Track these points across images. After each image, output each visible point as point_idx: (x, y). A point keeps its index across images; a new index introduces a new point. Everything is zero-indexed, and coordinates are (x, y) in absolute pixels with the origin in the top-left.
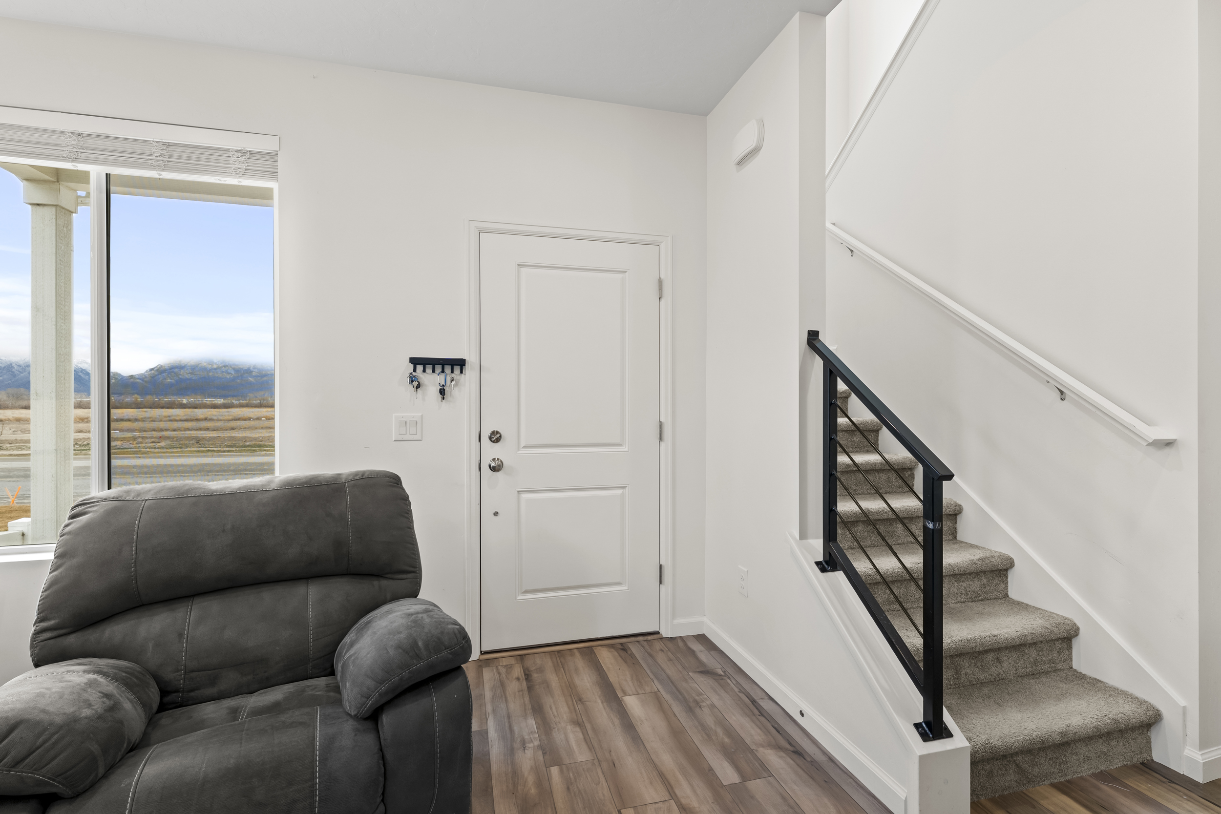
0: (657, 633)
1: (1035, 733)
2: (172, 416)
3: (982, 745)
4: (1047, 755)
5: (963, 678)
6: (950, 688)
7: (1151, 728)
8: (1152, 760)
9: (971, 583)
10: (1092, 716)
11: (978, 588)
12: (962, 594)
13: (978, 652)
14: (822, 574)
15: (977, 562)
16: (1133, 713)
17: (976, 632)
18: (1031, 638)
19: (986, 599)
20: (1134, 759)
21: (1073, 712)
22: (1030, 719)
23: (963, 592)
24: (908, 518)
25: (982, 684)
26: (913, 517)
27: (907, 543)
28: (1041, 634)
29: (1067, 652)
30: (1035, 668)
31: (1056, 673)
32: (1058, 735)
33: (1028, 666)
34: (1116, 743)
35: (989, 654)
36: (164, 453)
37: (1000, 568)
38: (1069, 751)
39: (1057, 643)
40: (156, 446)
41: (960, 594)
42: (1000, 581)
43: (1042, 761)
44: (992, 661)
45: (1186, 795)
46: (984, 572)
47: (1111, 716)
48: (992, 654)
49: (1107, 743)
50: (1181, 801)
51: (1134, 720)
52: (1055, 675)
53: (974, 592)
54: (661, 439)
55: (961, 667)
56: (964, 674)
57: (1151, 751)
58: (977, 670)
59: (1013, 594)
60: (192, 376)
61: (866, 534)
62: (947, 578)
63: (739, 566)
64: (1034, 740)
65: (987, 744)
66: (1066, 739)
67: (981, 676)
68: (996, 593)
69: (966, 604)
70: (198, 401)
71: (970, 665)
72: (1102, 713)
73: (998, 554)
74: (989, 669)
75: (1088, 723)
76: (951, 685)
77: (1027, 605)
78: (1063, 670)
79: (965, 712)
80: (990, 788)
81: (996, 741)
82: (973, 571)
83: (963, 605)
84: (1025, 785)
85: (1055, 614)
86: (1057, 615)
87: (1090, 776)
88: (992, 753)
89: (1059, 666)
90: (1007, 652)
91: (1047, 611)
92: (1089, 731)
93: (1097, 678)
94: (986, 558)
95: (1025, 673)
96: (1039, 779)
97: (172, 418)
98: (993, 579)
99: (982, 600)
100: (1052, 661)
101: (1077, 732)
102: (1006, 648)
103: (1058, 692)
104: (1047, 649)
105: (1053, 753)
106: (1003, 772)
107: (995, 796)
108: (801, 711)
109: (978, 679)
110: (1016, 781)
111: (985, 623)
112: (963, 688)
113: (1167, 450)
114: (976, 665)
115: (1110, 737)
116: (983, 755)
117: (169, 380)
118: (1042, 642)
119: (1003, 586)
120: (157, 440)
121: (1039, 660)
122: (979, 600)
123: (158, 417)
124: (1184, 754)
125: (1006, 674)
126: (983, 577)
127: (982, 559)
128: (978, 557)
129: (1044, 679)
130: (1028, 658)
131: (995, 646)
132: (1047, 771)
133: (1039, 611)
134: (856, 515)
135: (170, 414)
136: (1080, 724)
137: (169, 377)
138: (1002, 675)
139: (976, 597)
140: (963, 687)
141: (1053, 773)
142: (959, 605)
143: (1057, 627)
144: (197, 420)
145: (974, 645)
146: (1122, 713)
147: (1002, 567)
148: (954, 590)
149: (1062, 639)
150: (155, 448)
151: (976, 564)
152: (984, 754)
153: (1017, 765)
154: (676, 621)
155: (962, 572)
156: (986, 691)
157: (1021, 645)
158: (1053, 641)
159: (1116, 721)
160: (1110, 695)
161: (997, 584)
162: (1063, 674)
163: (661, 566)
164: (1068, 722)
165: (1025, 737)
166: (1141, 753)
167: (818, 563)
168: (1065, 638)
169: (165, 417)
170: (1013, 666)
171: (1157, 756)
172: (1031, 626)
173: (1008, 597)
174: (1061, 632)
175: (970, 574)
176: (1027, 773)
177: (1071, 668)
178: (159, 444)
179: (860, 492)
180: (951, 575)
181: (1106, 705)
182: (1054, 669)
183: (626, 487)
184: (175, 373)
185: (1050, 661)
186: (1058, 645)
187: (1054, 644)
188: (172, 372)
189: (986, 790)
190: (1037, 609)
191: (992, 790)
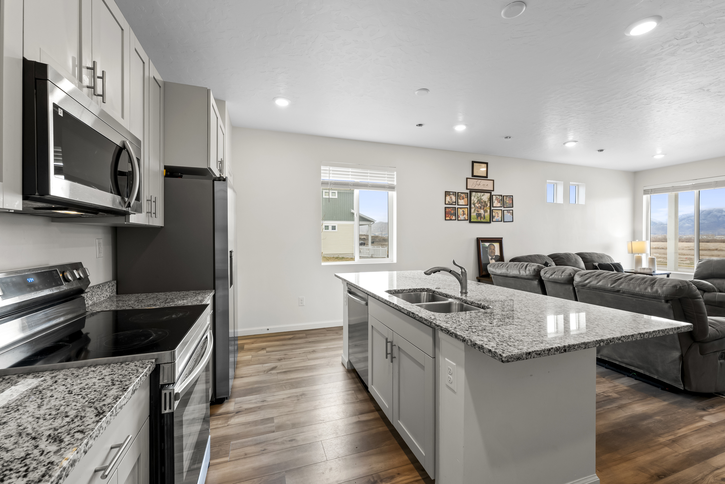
2: (691, 247)
36: (689, 266)
40: (684, 263)
60: (704, 221)
70: (710, 237)
97: (691, 248)
117: (687, 225)
120: (684, 260)
123: (681, 247)
135: (689, 246)
137: (687, 222)
144: (709, 250)
150: (683, 264)
169: (687, 247)
178: (685, 262)
184: (691, 220)
188: (689, 219)
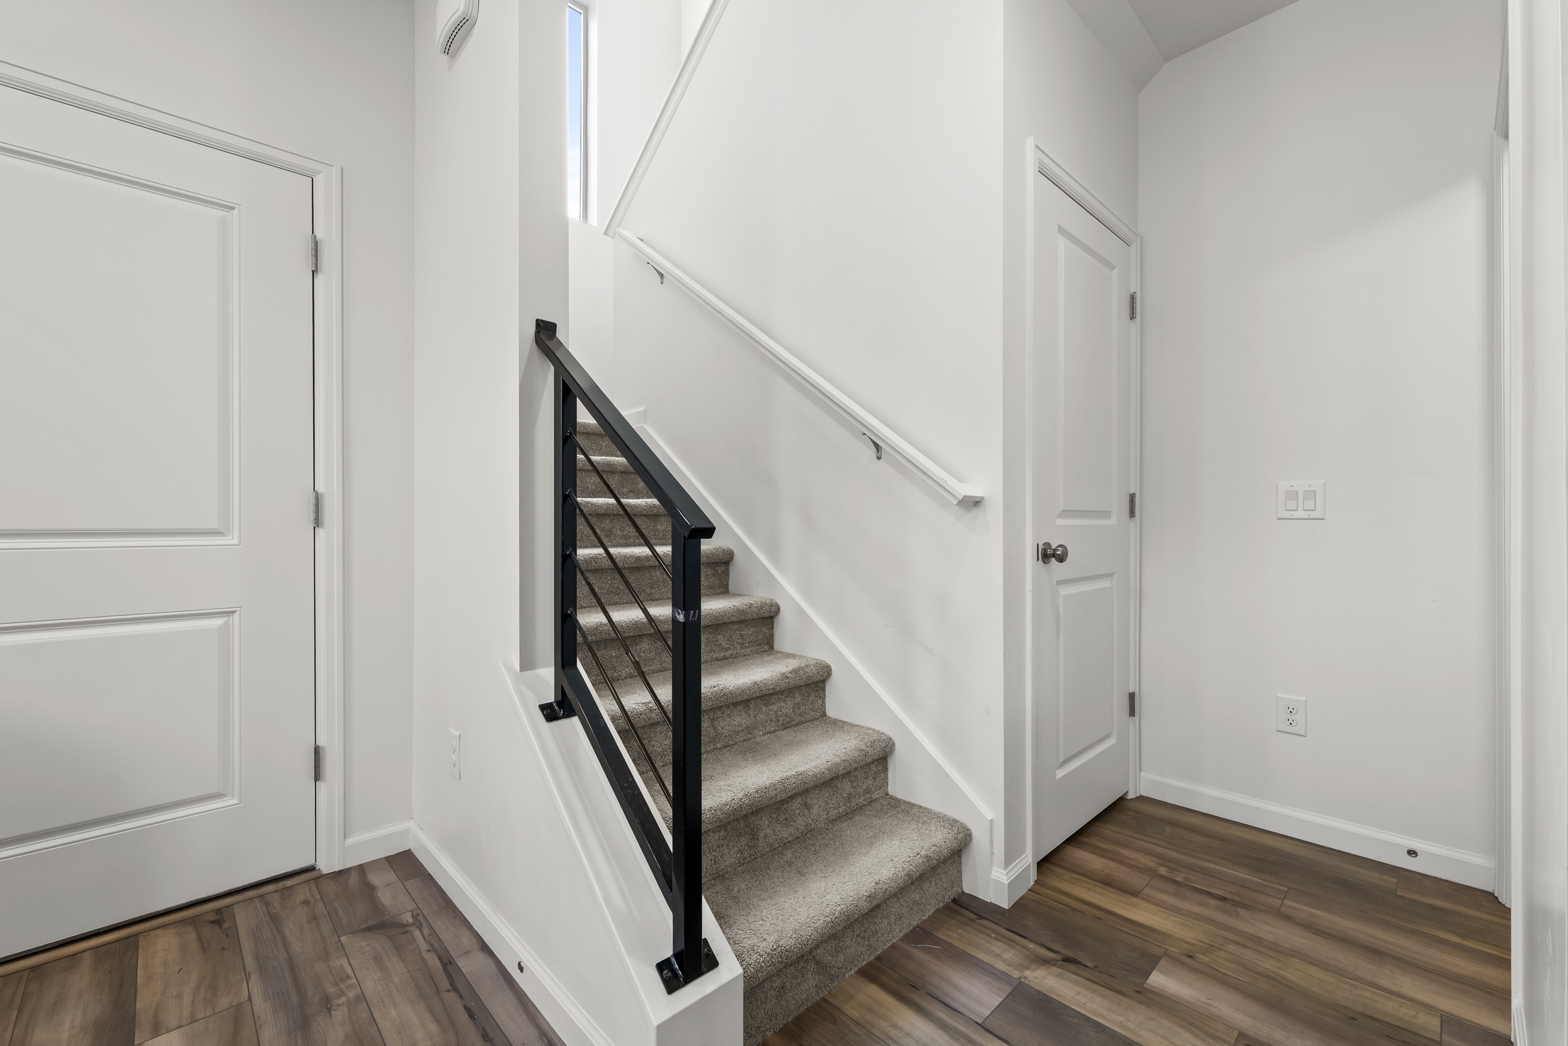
0: (311, 869)
1: (839, 908)
3: (769, 954)
4: (854, 931)
5: (761, 843)
6: (743, 864)
7: (962, 852)
8: (963, 892)
9: (782, 704)
10: (904, 860)
11: (791, 710)
12: (771, 721)
13: (781, 800)
14: (548, 724)
15: (788, 676)
16: (945, 842)
17: (778, 773)
18: (843, 767)
19: (801, 723)
20: (946, 898)
21: (884, 859)
22: (835, 887)
23: (773, 718)
24: (712, 626)
25: (786, 845)
26: (719, 624)
27: (711, 661)
28: (854, 759)
29: (883, 775)
30: (848, 805)
31: (871, 806)
32: (866, 900)
33: (841, 804)
34: (928, 885)
35: (794, 801)
37: (816, 680)
38: (879, 915)
39: (872, 766)
41: (769, 722)
42: (816, 697)
43: (849, 943)
44: (798, 808)
45: (994, 932)
46: (798, 688)
47: (923, 853)
48: (799, 800)
49: (919, 888)
50: (989, 943)
51: (946, 851)
52: (869, 810)
53: (786, 715)
54: (317, 522)
55: (758, 829)
56: (762, 837)
57: (962, 881)
58: (779, 827)
59: (832, 711)
61: (653, 654)
62: (753, 702)
63: (450, 729)
64: (836, 920)
65: (775, 949)
66: (875, 903)
67: (785, 834)
68: (812, 713)
69: (776, 733)
71: (770, 822)
72: (914, 851)
73: (814, 662)
74: (794, 822)
75: (899, 871)
76: (745, 859)
77: (844, 723)
78: (879, 799)
79: (755, 901)
80: (781, 1013)
81: (788, 942)
82: (784, 689)
83: (772, 736)
84: (828, 986)
85: (871, 729)
86: (873, 730)
87: (901, 940)
88: (782, 962)
89: (875, 796)
90: (817, 792)
91: (863, 727)
92: (899, 882)
93: (912, 802)
94: (800, 668)
95: (838, 815)
96: (844, 970)
98: (809, 695)
99: (796, 725)
100: (868, 791)
101: (887, 889)
102: (816, 787)
103: (871, 834)
104: (862, 777)
105: (861, 925)
106: (799, 981)
107: (788, 1022)
108: (519, 964)
109: (780, 839)
110: (816, 985)
111: (792, 757)
112: (760, 859)
113: (975, 511)
114: (778, 820)
115: (922, 880)
116: (769, 971)
118: (856, 769)
119: (820, 702)
121: (854, 794)
122: (793, 725)
124: (992, 877)
125: (815, 823)
126: (797, 695)
127: (795, 671)
128: (790, 668)
129: (857, 818)
130: (841, 794)
131: (801, 789)
132: (854, 955)
133: (856, 729)
134: (637, 627)
136: (891, 876)
138: (811, 824)
139: (789, 722)
140: (761, 857)
141: (861, 953)
142: (767, 737)
143: (872, 746)
145: (775, 792)
146: (934, 845)
147: (818, 678)
148: (762, 717)
149: (877, 760)
151: (788, 677)
152: (769, 969)
153: (818, 963)
154: (350, 841)
155: (770, 692)
156: (789, 854)
157: (833, 778)
158: (868, 765)
159: (928, 857)
160: (924, 823)
161: (813, 701)
162: (877, 806)
163: (317, 750)
164: (877, 877)
165: (826, 919)
166: (952, 887)
167: (543, 708)
168: (880, 759)
170: (824, 808)
171: (967, 888)
172: (844, 750)
173: (826, 715)
174: (874, 753)
175: (782, 692)
176: (830, 967)
177: (887, 794)
179: (657, 597)
180: (758, 697)
181: (919, 839)
182: (869, 800)
183: (235, 612)
185: (865, 790)
186: (873, 768)
187: (870, 768)
189: (776, 1018)
190: (854, 726)
191: (784, 1015)
